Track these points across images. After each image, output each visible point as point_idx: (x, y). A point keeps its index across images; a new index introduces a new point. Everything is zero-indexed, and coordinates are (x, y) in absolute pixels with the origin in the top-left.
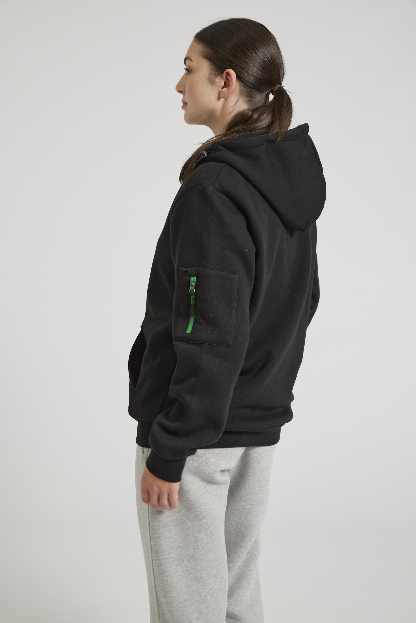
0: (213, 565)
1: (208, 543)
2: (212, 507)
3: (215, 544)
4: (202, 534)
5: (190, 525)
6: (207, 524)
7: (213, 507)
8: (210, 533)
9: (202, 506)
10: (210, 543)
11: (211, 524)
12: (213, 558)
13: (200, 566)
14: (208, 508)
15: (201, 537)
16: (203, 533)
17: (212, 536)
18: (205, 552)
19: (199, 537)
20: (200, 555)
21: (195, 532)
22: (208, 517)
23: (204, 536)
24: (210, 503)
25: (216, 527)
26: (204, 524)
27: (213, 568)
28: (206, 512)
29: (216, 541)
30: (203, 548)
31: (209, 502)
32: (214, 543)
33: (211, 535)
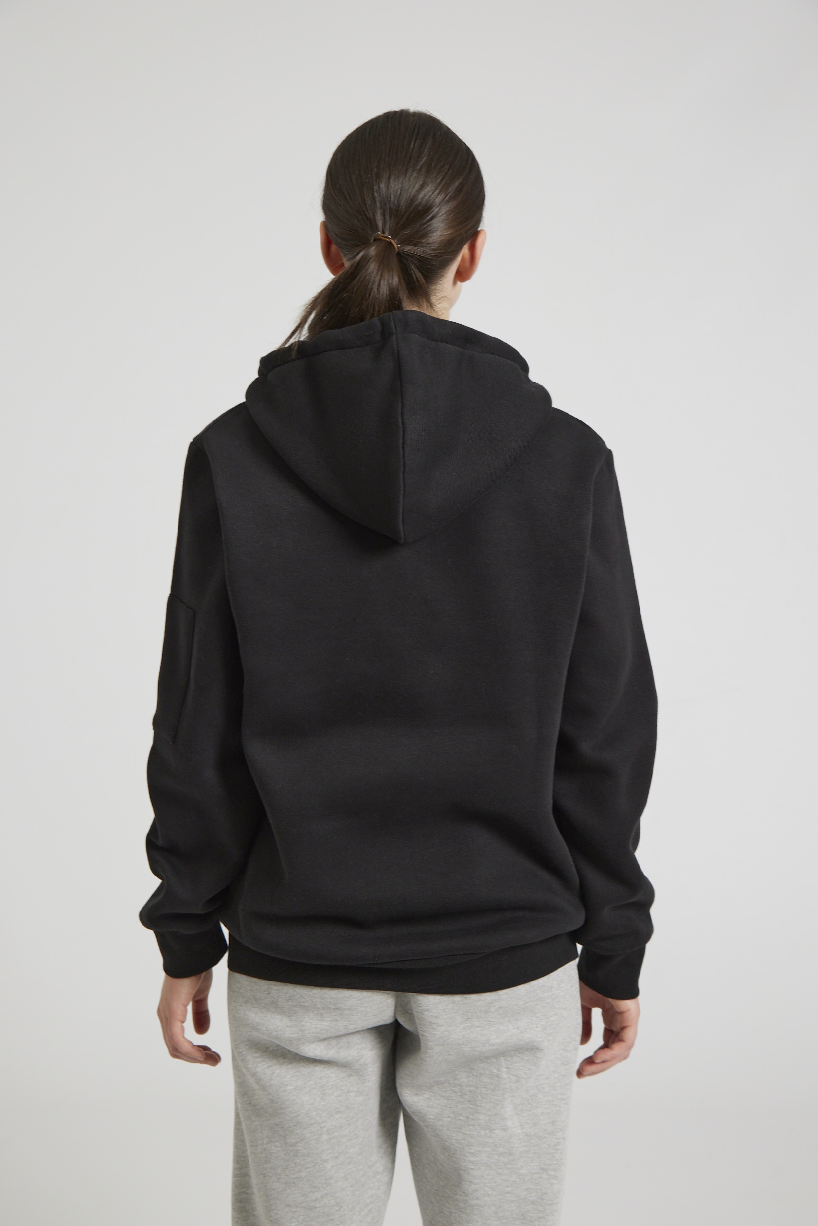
0: (302, 1217)
1: (287, 1168)
2: (293, 1098)
3: (303, 1174)
4: (276, 1147)
5: (257, 1123)
6: (282, 1128)
7: (295, 1097)
8: (291, 1148)
9: (268, 1088)
10: (291, 1169)
11: (290, 1129)
12: (301, 1203)
13: (274, 1212)
14: (281, 1094)
15: (274, 1151)
16: (277, 1143)
17: (296, 1156)
18: (283, 1186)
19: (271, 1151)
20: (274, 1189)
21: (266, 1140)
22: (283, 1113)
23: (279, 1151)
24: (289, 1088)
25: (302, 1140)
26: (277, 1125)
27: (302, 1223)
28: (277, 1103)
29: (306, 1170)
30: (278, 1177)
31: (287, 1085)
32: (300, 1171)
33: (292, 1153)
